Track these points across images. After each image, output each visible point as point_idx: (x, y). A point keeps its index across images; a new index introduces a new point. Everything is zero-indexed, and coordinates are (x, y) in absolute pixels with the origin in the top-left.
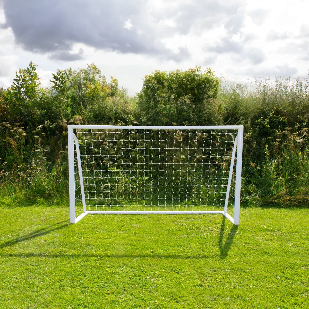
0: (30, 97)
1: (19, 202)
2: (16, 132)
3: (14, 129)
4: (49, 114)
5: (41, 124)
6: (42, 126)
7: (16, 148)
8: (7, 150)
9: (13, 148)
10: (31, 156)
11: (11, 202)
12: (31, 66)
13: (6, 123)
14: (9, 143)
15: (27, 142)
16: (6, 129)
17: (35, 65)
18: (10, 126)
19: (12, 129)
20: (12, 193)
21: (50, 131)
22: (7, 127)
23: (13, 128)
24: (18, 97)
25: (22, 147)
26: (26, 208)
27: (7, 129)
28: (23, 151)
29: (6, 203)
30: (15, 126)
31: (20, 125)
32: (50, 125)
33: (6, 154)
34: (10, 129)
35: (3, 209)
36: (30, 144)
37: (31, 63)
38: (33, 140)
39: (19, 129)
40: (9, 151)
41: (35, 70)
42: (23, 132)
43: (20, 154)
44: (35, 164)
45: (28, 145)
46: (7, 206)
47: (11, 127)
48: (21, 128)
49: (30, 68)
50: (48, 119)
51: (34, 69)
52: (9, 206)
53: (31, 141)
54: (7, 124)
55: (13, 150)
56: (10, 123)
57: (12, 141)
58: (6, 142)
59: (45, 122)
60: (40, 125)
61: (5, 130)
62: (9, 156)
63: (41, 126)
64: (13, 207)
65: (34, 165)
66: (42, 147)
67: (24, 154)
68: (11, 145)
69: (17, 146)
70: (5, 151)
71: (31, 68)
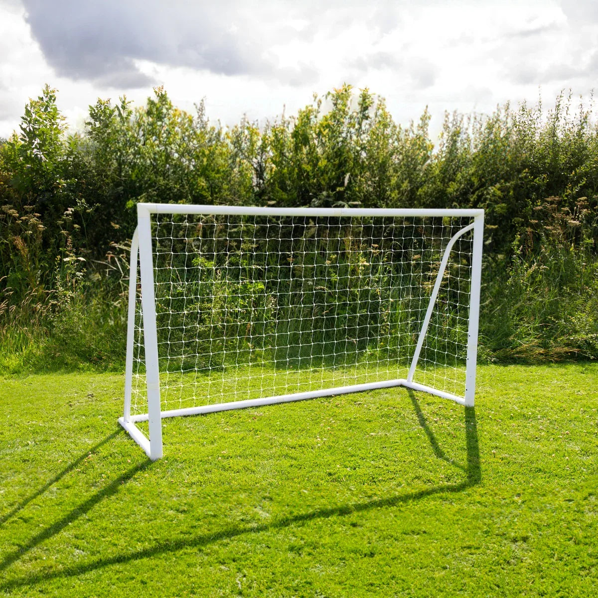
0: (48, 154)
1: (34, 365)
2: (27, 224)
3: (23, 218)
4: (84, 186)
5: (70, 207)
6: (73, 210)
7: (27, 255)
8: (10, 259)
9: (22, 256)
10: (55, 270)
11: (21, 364)
12: (47, 93)
13: (8, 206)
14: (15, 248)
15: (45, 244)
16: (8, 219)
17: (53, 92)
18: (14, 212)
19: (19, 218)
20: (21, 346)
21: (86, 221)
22: (10, 215)
23: (21, 216)
24: (27, 156)
25: (38, 253)
26: (47, 376)
27: (10, 219)
28: (39, 261)
29: (11, 368)
30: (23, 212)
31: (33, 211)
32: (86, 209)
33: (8, 269)
34: (15, 219)
35: (5, 381)
36: (51, 246)
37: (47, 87)
38: (56, 238)
39: (32, 218)
40: (15, 263)
41: (54, 100)
42: (39, 224)
43: (35, 268)
44: (63, 286)
45: (49, 250)
46: (13, 374)
47: (17, 215)
48: (35, 216)
49: (44, 98)
50: (82, 197)
51: (53, 98)
52: (16, 372)
53: (53, 241)
54: (10, 209)
55: (22, 261)
56: (15, 207)
57: (19, 242)
58: (8, 244)
59: (77, 203)
60: (69, 209)
61: (6, 222)
62: (15, 272)
63: (70, 211)
64: (23, 375)
65: (61, 289)
66: (74, 253)
67: (42, 268)
68: (18, 250)
69: (29, 251)
70: (7, 262)
71: (46, 97)
